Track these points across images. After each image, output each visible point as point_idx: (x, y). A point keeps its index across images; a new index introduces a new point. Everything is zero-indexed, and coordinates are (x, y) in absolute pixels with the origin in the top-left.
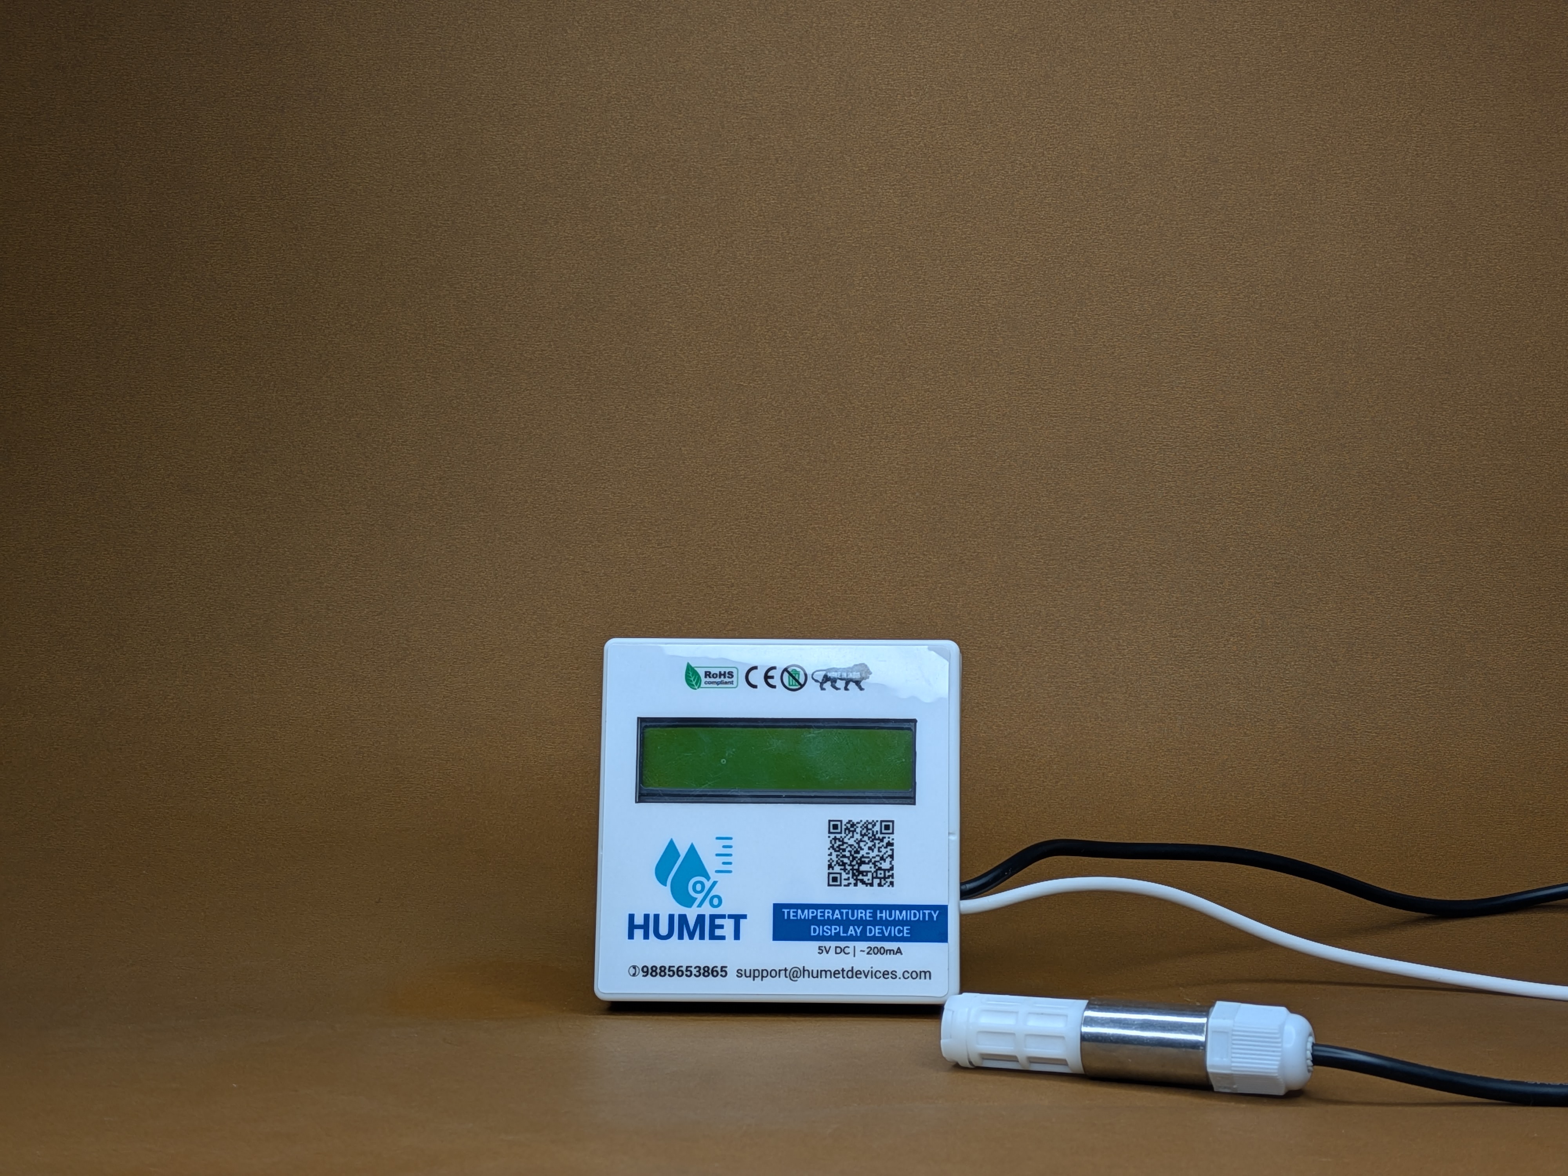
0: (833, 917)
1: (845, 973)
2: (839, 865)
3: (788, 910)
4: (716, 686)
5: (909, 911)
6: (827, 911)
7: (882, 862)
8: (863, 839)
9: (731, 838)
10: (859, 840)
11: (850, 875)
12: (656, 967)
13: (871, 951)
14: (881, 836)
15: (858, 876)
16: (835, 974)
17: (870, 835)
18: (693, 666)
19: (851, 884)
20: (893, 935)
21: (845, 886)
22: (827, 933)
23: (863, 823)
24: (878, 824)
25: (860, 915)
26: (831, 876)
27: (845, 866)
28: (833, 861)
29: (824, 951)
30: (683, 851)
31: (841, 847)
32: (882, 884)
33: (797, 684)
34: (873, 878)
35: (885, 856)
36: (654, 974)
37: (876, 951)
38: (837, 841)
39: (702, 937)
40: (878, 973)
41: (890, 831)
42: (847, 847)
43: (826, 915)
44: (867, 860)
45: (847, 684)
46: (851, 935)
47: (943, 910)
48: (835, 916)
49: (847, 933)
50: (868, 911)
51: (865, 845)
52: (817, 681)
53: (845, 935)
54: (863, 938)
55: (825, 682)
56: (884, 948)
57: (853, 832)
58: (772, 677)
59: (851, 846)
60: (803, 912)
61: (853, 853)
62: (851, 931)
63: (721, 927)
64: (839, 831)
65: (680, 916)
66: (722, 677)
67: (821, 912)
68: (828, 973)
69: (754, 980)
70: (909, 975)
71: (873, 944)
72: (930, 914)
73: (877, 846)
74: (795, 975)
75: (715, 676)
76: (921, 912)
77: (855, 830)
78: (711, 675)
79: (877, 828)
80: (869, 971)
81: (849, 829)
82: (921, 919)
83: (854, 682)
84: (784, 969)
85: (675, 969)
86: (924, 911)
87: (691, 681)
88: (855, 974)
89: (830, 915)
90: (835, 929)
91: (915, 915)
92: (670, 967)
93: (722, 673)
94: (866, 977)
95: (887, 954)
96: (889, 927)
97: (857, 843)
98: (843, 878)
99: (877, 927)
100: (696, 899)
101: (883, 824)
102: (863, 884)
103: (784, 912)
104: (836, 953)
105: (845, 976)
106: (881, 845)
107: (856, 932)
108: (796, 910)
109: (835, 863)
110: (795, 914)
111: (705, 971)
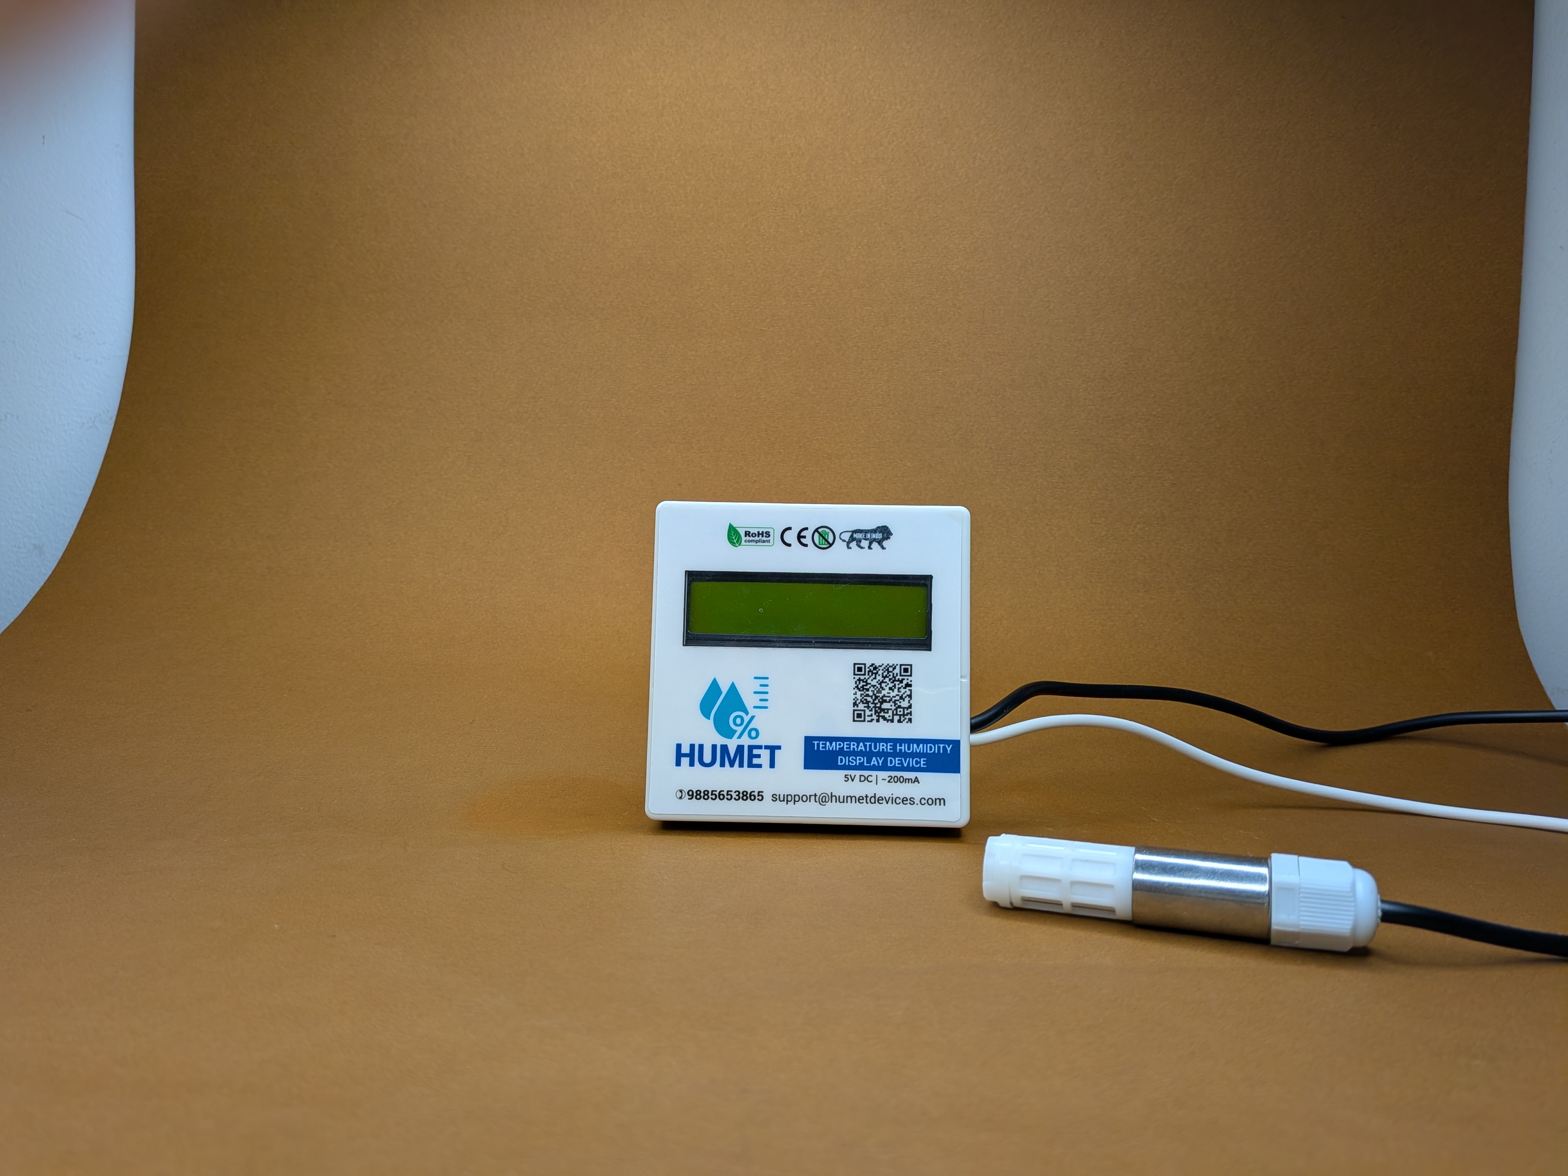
0: (857, 749)
1: (868, 799)
2: (863, 703)
3: (818, 742)
4: (754, 544)
5: (925, 745)
6: (852, 743)
7: (901, 701)
8: (884, 681)
9: (767, 678)
10: (881, 681)
11: (873, 712)
12: (700, 791)
13: (891, 780)
14: (901, 678)
15: (880, 714)
16: (859, 800)
17: (891, 677)
18: (734, 527)
19: (873, 720)
20: (911, 766)
21: (868, 721)
22: (853, 763)
23: (884, 666)
24: (898, 667)
25: (881, 747)
26: (856, 712)
27: (868, 705)
28: (858, 699)
29: (850, 779)
30: (725, 688)
31: (865, 687)
32: (902, 720)
33: (826, 543)
34: (893, 715)
35: (904, 696)
36: (698, 797)
37: (896, 779)
38: (861, 682)
40: (898, 799)
41: (909, 674)
42: (870, 687)
43: (852, 747)
44: (888, 699)
45: (871, 543)
46: (874, 765)
47: (956, 744)
49: (870, 763)
50: (889, 744)
51: (886, 686)
52: (844, 541)
53: (869, 765)
54: (884, 768)
55: (852, 542)
56: (902, 777)
57: (876, 674)
58: (804, 537)
59: (874, 686)
60: (831, 744)
61: (875, 693)
62: (874, 762)
63: (759, 756)
64: (863, 673)
65: (721, 746)
66: (760, 536)
67: (847, 744)
68: (853, 798)
69: (787, 804)
70: (926, 802)
71: (893, 774)
72: (944, 748)
73: (897, 686)
74: (824, 800)
75: (754, 535)
76: (936, 745)
77: (877, 673)
78: (750, 535)
79: (897, 671)
80: (889, 798)
81: (872, 672)
82: (936, 752)
83: (876, 542)
84: (814, 794)
85: (717, 793)
86: (939, 745)
87: (733, 539)
88: (878, 799)
89: (855, 747)
90: (860, 759)
91: (931, 750)
92: (712, 791)
93: (761, 532)
94: (887, 803)
95: (905, 782)
96: (908, 759)
97: (879, 684)
98: (867, 714)
99: (897, 759)
100: (736, 731)
101: (903, 667)
102: (884, 720)
103: (814, 743)
104: (860, 781)
105: (868, 801)
106: (900, 686)
107: (878, 763)
108: (824, 742)
109: (859, 701)
110: (824, 746)
111: (744, 795)
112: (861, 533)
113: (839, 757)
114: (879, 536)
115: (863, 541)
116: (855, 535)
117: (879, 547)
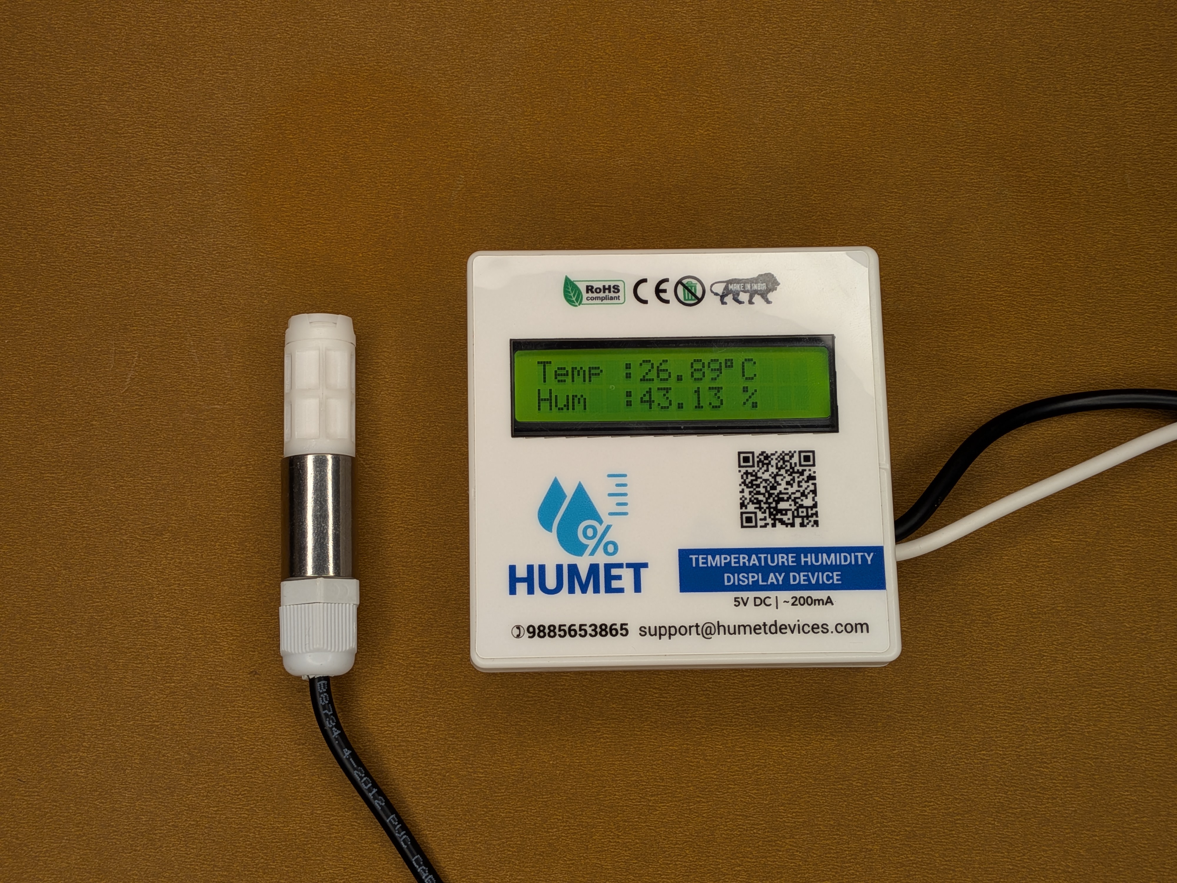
0: (749, 563)
1: (767, 628)
2: (753, 503)
3: (697, 556)
4: (599, 301)
5: (838, 555)
6: (741, 556)
7: (803, 498)
8: (780, 473)
9: (625, 476)
10: (775, 473)
11: (767, 515)
12: (544, 627)
13: (796, 602)
14: (801, 469)
15: (776, 517)
16: (756, 629)
17: (788, 468)
18: (572, 280)
19: (768, 524)
20: (821, 582)
21: (761, 527)
22: (744, 582)
23: (778, 454)
24: (796, 456)
25: (780, 560)
26: (744, 516)
27: (760, 505)
28: (746, 499)
29: (741, 603)
30: (569, 490)
31: (755, 483)
32: (805, 524)
33: (693, 298)
34: (794, 517)
35: (806, 492)
36: (542, 634)
37: (802, 601)
38: (749, 476)
40: (806, 627)
41: (811, 463)
42: (761, 482)
43: (742, 561)
44: (785, 497)
45: (751, 297)
46: (772, 583)
47: (878, 551)
48: (752, 562)
49: (767, 581)
50: (790, 555)
51: (782, 480)
52: (716, 294)
53: (765, 583)
54: (786, 586)
55: (727, 295)
56: (810, 597)
57: (768, 465)
58: (664, 291)
59: (766, 481)
60: (714, 558)
61: (769, 489)
62: (772, 579)
63: (619, 578)
64: (751, 464)
65: (570, 566)
66: (607, 291)
67: (735, 558)
68: (748, 628)
69: (660, 638)
70: (843, 628)
71: (798, 594)
72: (863, 557)
73: (797, 480)
74: (708, 632)
75: (598, 290)
76: (853, 554)
77: (770, 463)
78: (594, 290)
79: (795, 459)
80: (795, 625)
81: (762, 462)
82: (853, 563)
83: (758, 294)
84: (695, 625)
85: (566, 628)
86: (856, 554)
87: (571, 297)
88: (779, 629)
89: (745, 560)
90: (753, 577)
91: (846, 560)
92: (560, 626)
93: (607, 287)
94: (792, 632)
95: (815, 605)
96: (816, 574)
97: (773, 478)
98: (759, 518)
99: (802, 574)
100: (587, 546)
101: (802, 454)
102: (782, 524)
103: (692, 558)
104: (755, 605)
105: (768, 631)
106: (800, 479)
107: (777, 580)
108: (705, 556)
109: (748, 501)
110: (704, 561)
111: (602, 630)
113: (726, 575)
115: (741, 294)
117: (762, 300)
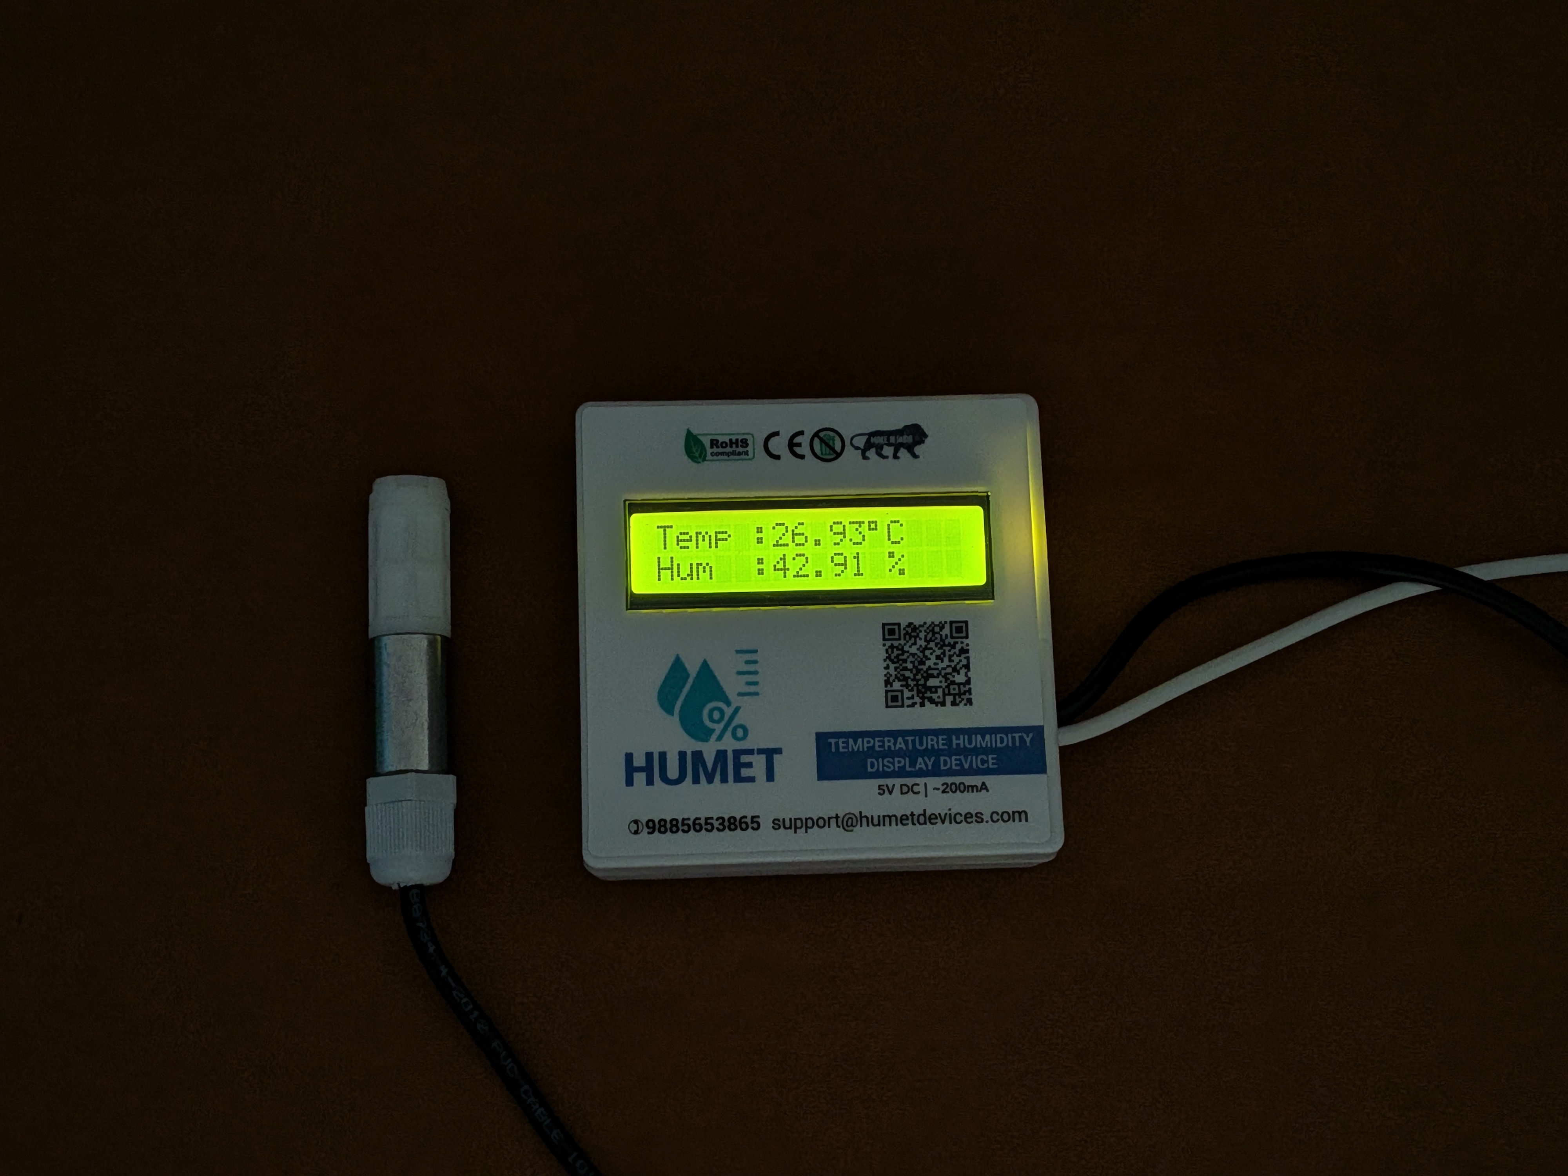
0: (895, 746)
1: (915, 818)
2: (899, 680)
3: (836, 740)
4: (726, 457)
5: (993, 736)
6: (886, 739)
7: (955, 674)
8: (929, 646)
9: (756, 651)
10: (924, 646)
11: (915, 693)
12: (665, 821)
13: (947, 789)
14: (952, 641)
15: (925, 695)
16: (903, 820)
17: (938, 641)
19: (915, 703)
20: (975, 767)
22: (889, 767)
23: (927, 625)
24: (947, 627)
25: (930, 743)
26: (890, 694)
27: (907, 682)
28: (891, 675)
29: (886, 791)
30: (693, 668)
31: (901, 657)
32: (958, 702)
33: (831, 452)
34: (944, 695)
35: (958, 667)
36: (663, 829)
37: (953, 787)
38: (895, 650)
39: (724, 780)
40: (958, 816)
41: (964, 634)
42: (908, 657)
43: (887, 744)
44: (935, 672)
46: (921, 769)
47: (1038, 731)
48: (898, 746)
49: (915, 767)
50: (940, 737)
52: (857, 448)
54: (935, 772)
56: (963, 783)
57: (915, 637)
58: (799, 445)
59: (913, 655)
60: (855, 742)
61: (916, 664)
62: (920, 764)
63: (749, 765)
64: (896, 637)
66: (734, 446)
67: (879, 741)
68: (893, 819)
69: (795, 832)
70: (999, 817)
71: (949, 780)
72: (1021, 738)
73: (947, 653)
74: (849, 824)
75: (724, 445)
76: (1010, 735)
77: (918, 636)
79: (946, 631)
80: (946, 814)
81: (909, 634)
82: (1010, 744)
84: (834, 816)
85: (691, 823)
86: (1014, 735)
88: (930, 819)
89: (891, 744)
90: (899, 762)
91: (1002, 742)
92: (683, 820)
93: (734, 441)
94: (943, 822)
95: (968, 792)
96: (969, 757)
97: (921, 652)
98: (905, 696)
99: (954, 758)
100: (714, 730)
101: (954, 625)
102: (931, 703)
103: (831, 743)
104: (902, 793)
105: (915, 822)
106: (952, 653)
107: (927, 765)
108: (845, 740)
109: (893, 677)
110: (845, 745)
111: (730, 824)
112: (881, 436)
113: (869, 760)
114: (907, 439)
115: (885, 447)
116: (873, 440)
117: (908, 455)
